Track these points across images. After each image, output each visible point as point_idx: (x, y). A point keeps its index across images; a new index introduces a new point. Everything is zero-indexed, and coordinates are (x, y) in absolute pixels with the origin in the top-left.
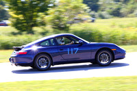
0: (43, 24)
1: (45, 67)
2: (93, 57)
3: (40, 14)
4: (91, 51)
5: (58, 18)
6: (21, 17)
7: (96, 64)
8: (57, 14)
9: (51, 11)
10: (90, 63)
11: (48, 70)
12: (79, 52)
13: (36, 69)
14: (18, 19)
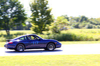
0: (48, 30)
1: (21, 50)
2: (46, 46)
3: (47, 25)
4: (45, 43)
5: (56, 27)
6: (37, 26)
7: (47, 50)
8: (55, 25)
9: (52, 24)
10: (43, 49)
11: (23, 52)
12: (39, 43)
13: (17, 51)
14: (36, 27)
